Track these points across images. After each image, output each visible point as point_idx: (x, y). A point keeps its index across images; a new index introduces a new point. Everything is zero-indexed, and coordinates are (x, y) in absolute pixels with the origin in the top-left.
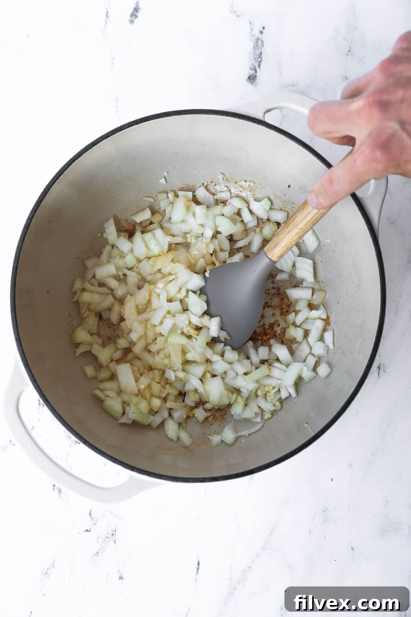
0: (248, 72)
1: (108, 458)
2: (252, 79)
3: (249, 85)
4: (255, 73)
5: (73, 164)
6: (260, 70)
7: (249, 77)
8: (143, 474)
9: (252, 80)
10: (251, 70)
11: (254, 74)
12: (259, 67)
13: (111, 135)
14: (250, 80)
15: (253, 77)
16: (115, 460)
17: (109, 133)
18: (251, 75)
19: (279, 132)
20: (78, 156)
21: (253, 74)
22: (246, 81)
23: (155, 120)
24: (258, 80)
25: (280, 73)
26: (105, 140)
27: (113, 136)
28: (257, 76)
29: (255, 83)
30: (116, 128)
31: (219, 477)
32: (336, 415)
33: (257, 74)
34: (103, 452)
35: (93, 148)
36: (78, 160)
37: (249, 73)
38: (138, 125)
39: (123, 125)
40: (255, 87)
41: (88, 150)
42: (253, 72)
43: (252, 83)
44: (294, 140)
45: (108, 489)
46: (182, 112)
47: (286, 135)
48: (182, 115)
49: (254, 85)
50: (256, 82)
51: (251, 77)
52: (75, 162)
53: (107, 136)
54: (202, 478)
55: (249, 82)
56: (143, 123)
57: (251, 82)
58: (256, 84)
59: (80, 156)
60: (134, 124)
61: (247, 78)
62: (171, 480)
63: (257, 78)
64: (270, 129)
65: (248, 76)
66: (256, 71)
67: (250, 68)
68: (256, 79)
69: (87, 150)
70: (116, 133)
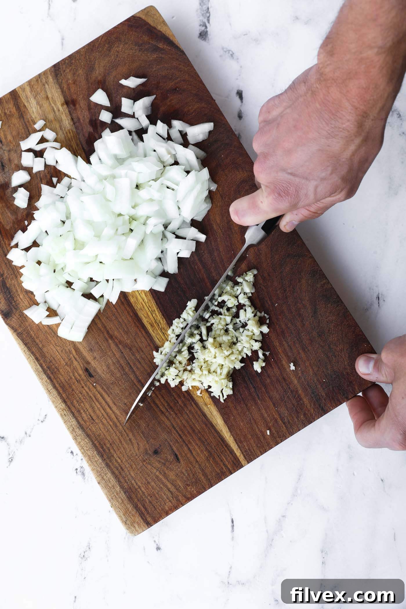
4: (205, 29)
6: (210, 25)
9: (204, 37)
12: (209, 23)
14: (202, 36)
15: (204, 33)
18: (202, 31)
21: (204, 31)
22: (198, 38)
24: (210, 35)
25: (230, 24)
28: (208, 32)
33: (208, 30)
37: (200, 30)
40: (208, 43)
42: (203, 28)
43: (205, 39)
49: (206, 41)
50: (208, 38)
51: (202, 34)
55: (201, 39)
58: (208, 40)
61: (199, 35)
65: (199, 32)
66: (206, 27)
68: (208, 35)
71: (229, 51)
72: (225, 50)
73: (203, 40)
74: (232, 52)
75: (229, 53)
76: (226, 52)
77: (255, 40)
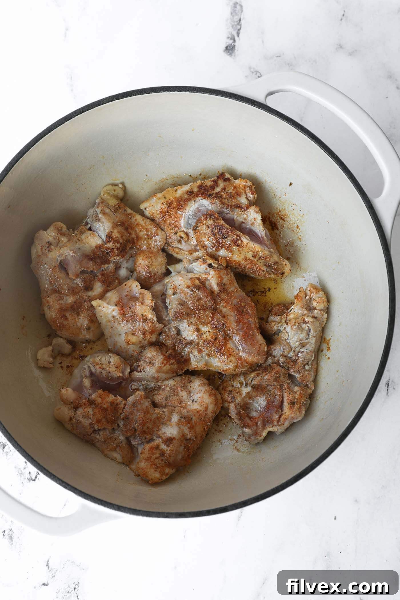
0: (225, 42)
1: (58, 483)
2: (230, 49)
3: (226, 57)
4: (233, 42)
5: (41, 140)
6: (239, 39)
7: (227, 48)
8: (99, 504)
9: (230, 51)
10: (229, 39)
11: (233, 44)
12: (238, 36)
13: (88, 110)
14: (228, 50)
15: (231, 47)
16: (66, 486)
17: (85, 108)
18: (229, 45)
19: (282, 118)
20: (48, 131)
21: (231, 44)
22: (223, 52)
23: (139, 96)
24: (237, 50)
25: (263, 42)
26: (79, 115)
27: (89, 111)
28: (235, 47)
29: (233, 54)
30: (94, 103)
31: (187, 513)
32: (328, 450)
33: (236, 44)
34: (53, 475)
35: (65, 123)
36: (47, 136)
37: (227, 43)
38: (119, 100)
39: (102, 100)
40: (234, 59)
41: (60, 125)
42: (231, 42)
43: (231, 54)
44: (299, 128)
45: (56, 519)
46: (171, 89)
47: (290, 123)
48: (171, 92)
49: (232, 56)
50: (235, 53)
51: (229, 47)
52: (43, 139)
53: (82, 110)
54: (167, 513)
55: (226, 53)
56: (125, 99)
57: (229, 53)
58: (235, 56)
59: (50, 132)
60: (115, 99)
61: (224, 48)
62: (130, 513)
63: (236, 48)
64: (272, 114)
65: (226, 46)
66: (235, 41)
67: (227, 37)
68: (235, 50)
69: (58, 126)
70: (93, 108)
71: (257, 72)
72: (252, 70)
73: (228, 55)
74: (260, 74)
75: (256, 74)
76: (253, 72)
77: (288, 64)
